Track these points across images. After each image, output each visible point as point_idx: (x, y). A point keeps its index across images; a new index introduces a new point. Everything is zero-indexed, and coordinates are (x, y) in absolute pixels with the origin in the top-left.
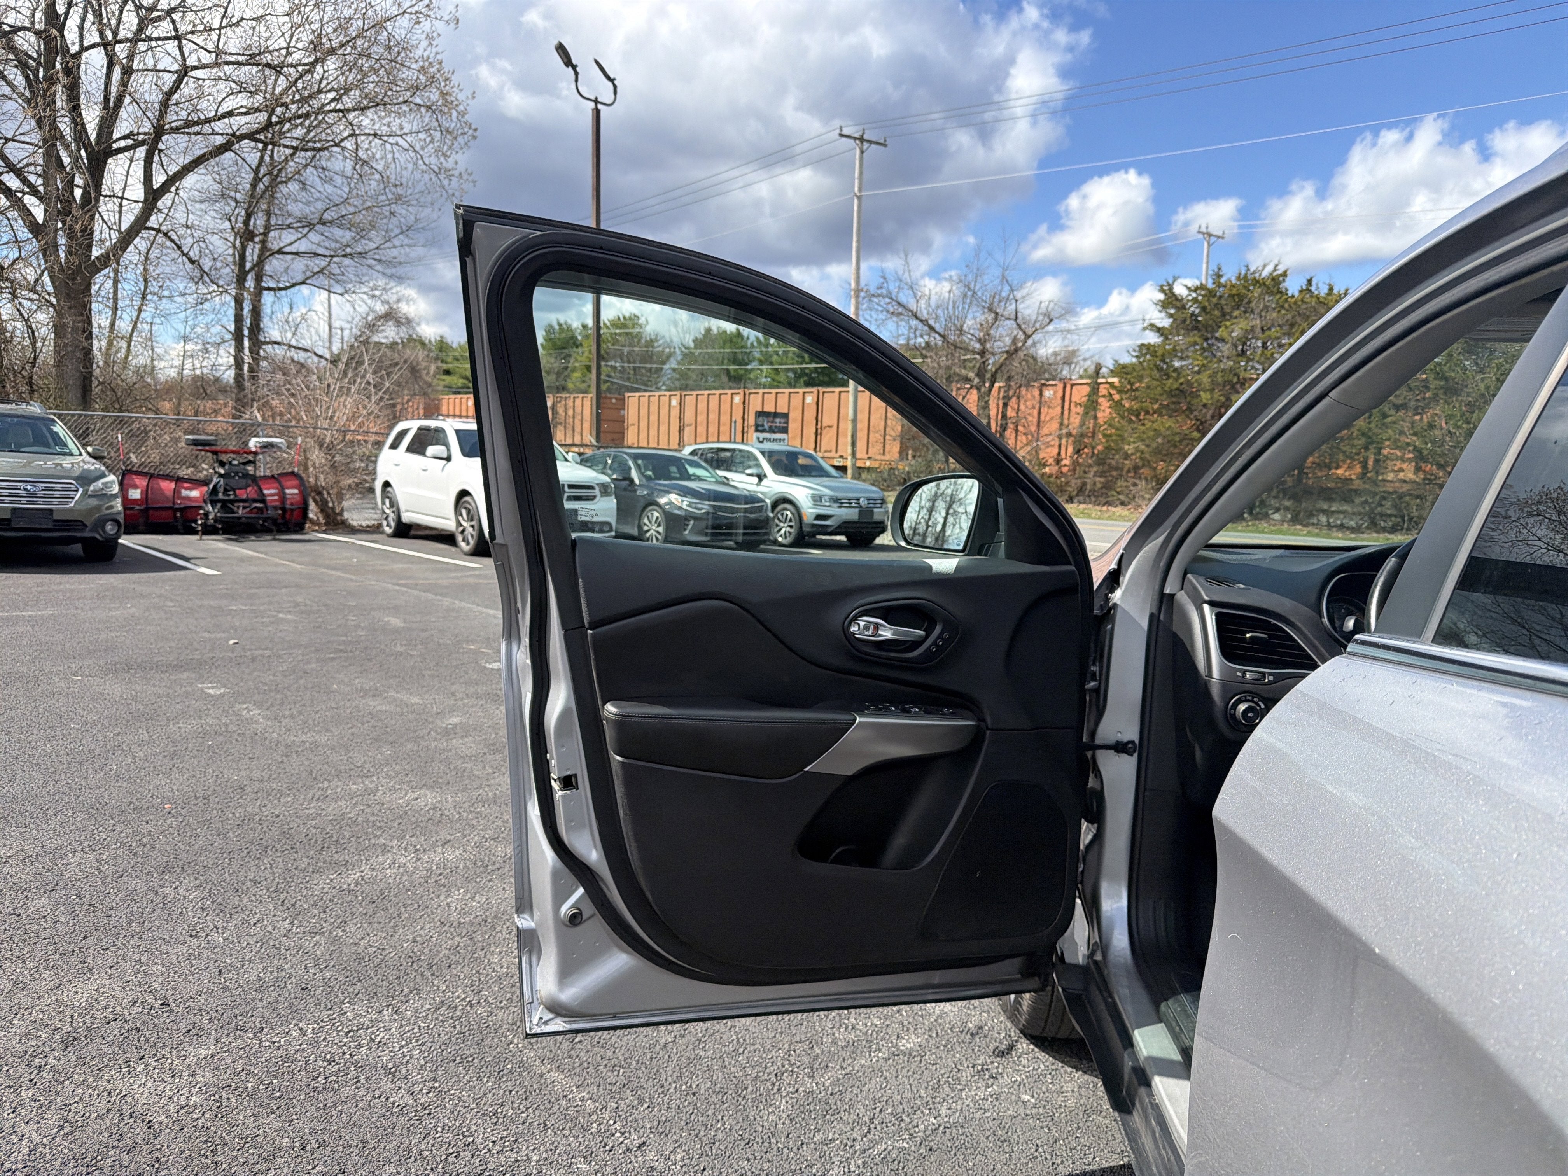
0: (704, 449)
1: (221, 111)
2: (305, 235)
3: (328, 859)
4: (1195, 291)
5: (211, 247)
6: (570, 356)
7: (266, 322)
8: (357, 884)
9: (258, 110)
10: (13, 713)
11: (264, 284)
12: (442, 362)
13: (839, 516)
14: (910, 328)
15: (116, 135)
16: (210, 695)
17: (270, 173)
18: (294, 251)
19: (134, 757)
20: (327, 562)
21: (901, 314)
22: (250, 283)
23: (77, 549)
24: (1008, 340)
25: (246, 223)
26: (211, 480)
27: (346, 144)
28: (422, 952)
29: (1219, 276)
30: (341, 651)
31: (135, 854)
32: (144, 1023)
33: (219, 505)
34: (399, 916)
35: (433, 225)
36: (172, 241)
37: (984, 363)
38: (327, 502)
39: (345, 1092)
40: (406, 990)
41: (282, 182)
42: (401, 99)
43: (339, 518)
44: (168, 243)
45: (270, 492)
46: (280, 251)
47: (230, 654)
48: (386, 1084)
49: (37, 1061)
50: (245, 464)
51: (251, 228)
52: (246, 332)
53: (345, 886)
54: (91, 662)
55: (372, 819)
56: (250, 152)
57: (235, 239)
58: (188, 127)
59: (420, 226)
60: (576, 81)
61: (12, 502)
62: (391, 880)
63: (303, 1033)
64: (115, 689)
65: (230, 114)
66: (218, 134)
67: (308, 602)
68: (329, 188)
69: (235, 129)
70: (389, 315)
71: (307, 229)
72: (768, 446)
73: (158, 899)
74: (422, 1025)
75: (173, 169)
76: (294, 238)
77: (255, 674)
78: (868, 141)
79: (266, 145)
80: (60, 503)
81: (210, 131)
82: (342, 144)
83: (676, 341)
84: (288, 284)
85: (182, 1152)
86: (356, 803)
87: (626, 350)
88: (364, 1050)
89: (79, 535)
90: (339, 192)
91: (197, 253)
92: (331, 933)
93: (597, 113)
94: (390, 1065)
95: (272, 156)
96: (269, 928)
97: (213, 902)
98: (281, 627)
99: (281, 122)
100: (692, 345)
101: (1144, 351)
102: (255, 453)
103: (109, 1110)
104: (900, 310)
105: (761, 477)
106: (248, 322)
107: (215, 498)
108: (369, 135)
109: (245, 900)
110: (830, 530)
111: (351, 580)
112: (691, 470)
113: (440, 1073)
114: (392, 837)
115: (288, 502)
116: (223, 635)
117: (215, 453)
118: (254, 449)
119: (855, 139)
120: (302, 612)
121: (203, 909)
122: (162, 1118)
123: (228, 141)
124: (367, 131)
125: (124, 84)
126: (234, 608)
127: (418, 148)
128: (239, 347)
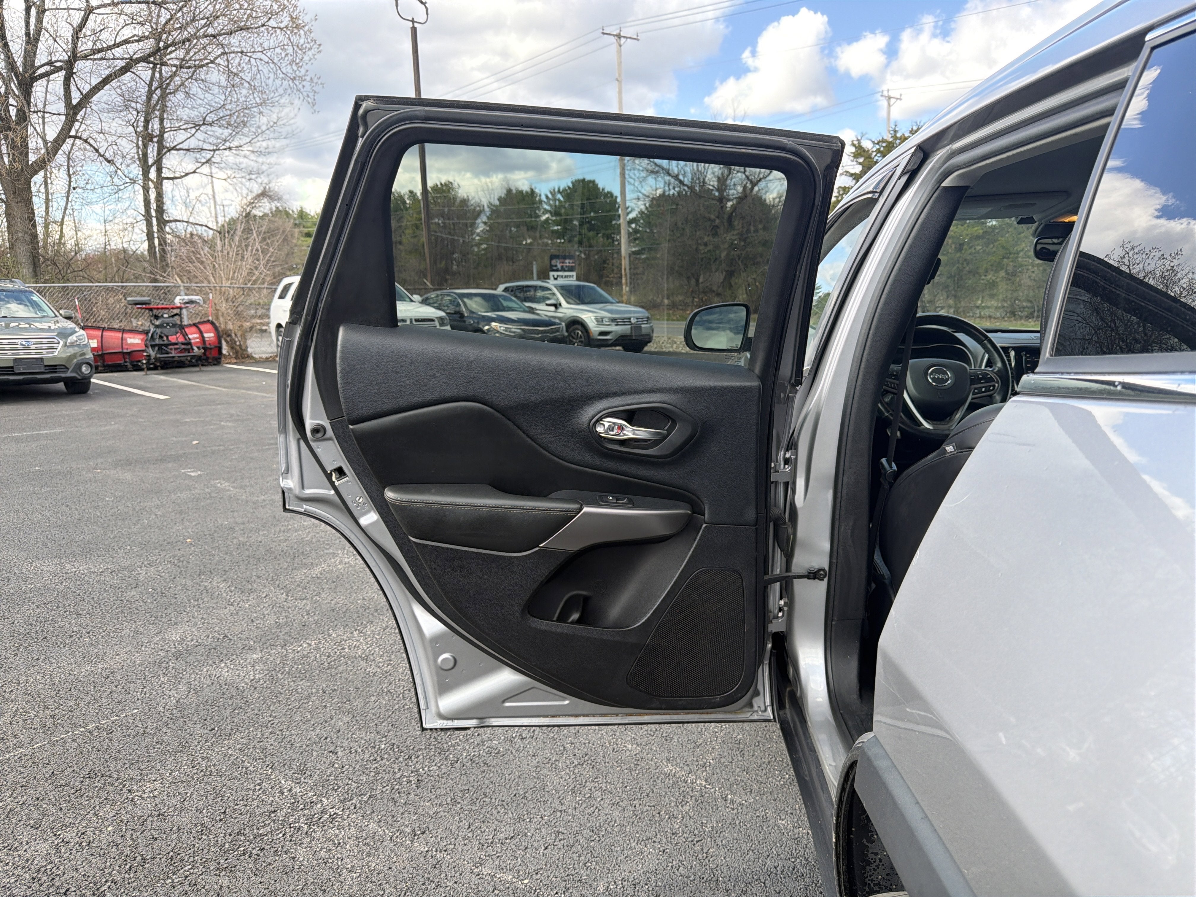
0: (513, 287)
1: (118, 40)
2: (193, 135)
3: (300, 563)
4: (878, 144)
5: (121, 148)
6: (402, 217)
7: (168, 205)
8: (321, 574)
9: (147, 38)
10: (64, 494)
11: (163, 175)
12: (304, 227)
13: (616, 332)
14: (665, 183)
15: (37, 63)
16: (191, 476)
17: (160, 86)
18: (187, 147)
19: (156, 515)
20: (244, 385)
21: (657, 172)
22: (153, 174)
23: (61, 386)
24: (740, 189)
25: (146, 127)
26: (150, 330)
27: (218, 61)
28: (370, 604)
29: (895, 132)
30: (272, 444)
31: (178, 567)
32: (216, 646)
33: (156, 348)
34: (352, 588)
35: (292, 122)
36: (91, 145)
37: (722, 207)
38: (235, 342)
39: (341, 668)
40: (365, 623)
41: (171, 93)
42: (260, 24)
43: (245, 353)
44: (88, 147)
45: (194, 337)
46: (174, 148)
47: (195, 451)
48: (363, 664)
49: (164, 665)
50: (173, 316)
51: (150, 131)
52: (153, 213)
53: (314, 576)
54: (102, 460)
55: (322, 540)
56: (144, 71)
57: (138, 140)
58: (94, 54)
59: (281, 123)
60: (397, 6)
61: (13, 354)
62: (342, 571)
63: (310, 645)
64: (127, 476)
65: (126, 42)
66: (118, 59)
67: (239, 413)
68: (209, 96)
69: (132, 53)
70: (264, 194)
71: (194, 130)
72: (560, 282)
73: (202, 588)
74: (378, 637)
75: (86, 88)
76: (185, 138)
77: (218, 461)
78: (624, 37)
79: (155, 65)
80: (48, 353)
81: (112, 57)
82: (216, 61)
83: (485, 202)
84: (183, 174)
85: (259, 697)
86: (309, 532)
87: (446, 210)
88: (347, 650)
89: (63, 375)
90: (217, 100)
91: (112, 154)
92: (312, 598)
93: (414, 30)
94: (363, 656)
95: (160, 73)
96: (274, 598)
97: (236, 588)
98: (227, 431)
99: (166, 47)
100: (498, 203)
101: (841, 192)
102: (180, 308)
103: (212, 683)
104: (657, 169)
105: (557, 306)
106: (153, 206)
107: (153, 343)
108: (238, 52)
109: (255, 586)
110: (610, 342)
111: (266, 397)
112: (505, 304)
113: (393, 657)
114: (337, 549)
115: (207, 343)
116: (186, 439)
117: (151, 310)
118: (179, 305)
119: (614, 35)
120: (237, 420)
121: (231, 592)
122: (243, 685)
123: (127, 63)
124: (236, 50)
125: (39, 20)
126: (188, 420)
127: (276, 61)
128: (149, 224)
